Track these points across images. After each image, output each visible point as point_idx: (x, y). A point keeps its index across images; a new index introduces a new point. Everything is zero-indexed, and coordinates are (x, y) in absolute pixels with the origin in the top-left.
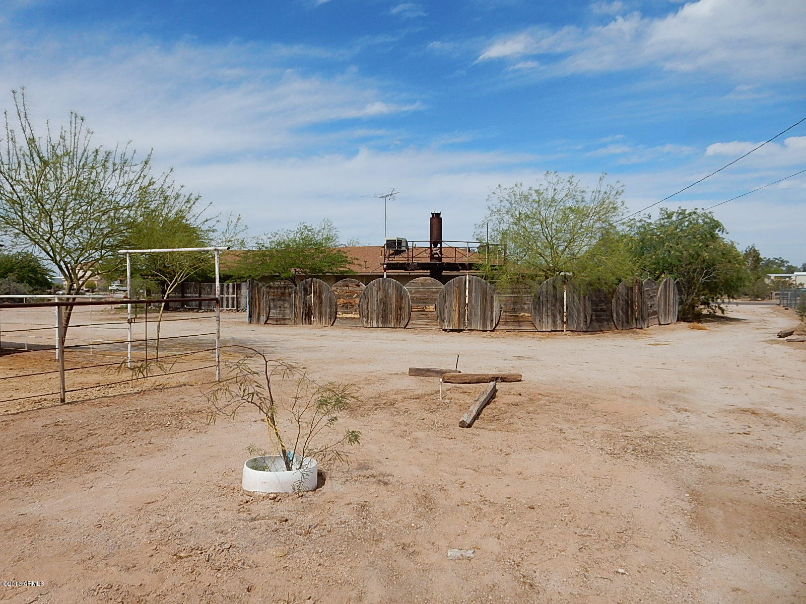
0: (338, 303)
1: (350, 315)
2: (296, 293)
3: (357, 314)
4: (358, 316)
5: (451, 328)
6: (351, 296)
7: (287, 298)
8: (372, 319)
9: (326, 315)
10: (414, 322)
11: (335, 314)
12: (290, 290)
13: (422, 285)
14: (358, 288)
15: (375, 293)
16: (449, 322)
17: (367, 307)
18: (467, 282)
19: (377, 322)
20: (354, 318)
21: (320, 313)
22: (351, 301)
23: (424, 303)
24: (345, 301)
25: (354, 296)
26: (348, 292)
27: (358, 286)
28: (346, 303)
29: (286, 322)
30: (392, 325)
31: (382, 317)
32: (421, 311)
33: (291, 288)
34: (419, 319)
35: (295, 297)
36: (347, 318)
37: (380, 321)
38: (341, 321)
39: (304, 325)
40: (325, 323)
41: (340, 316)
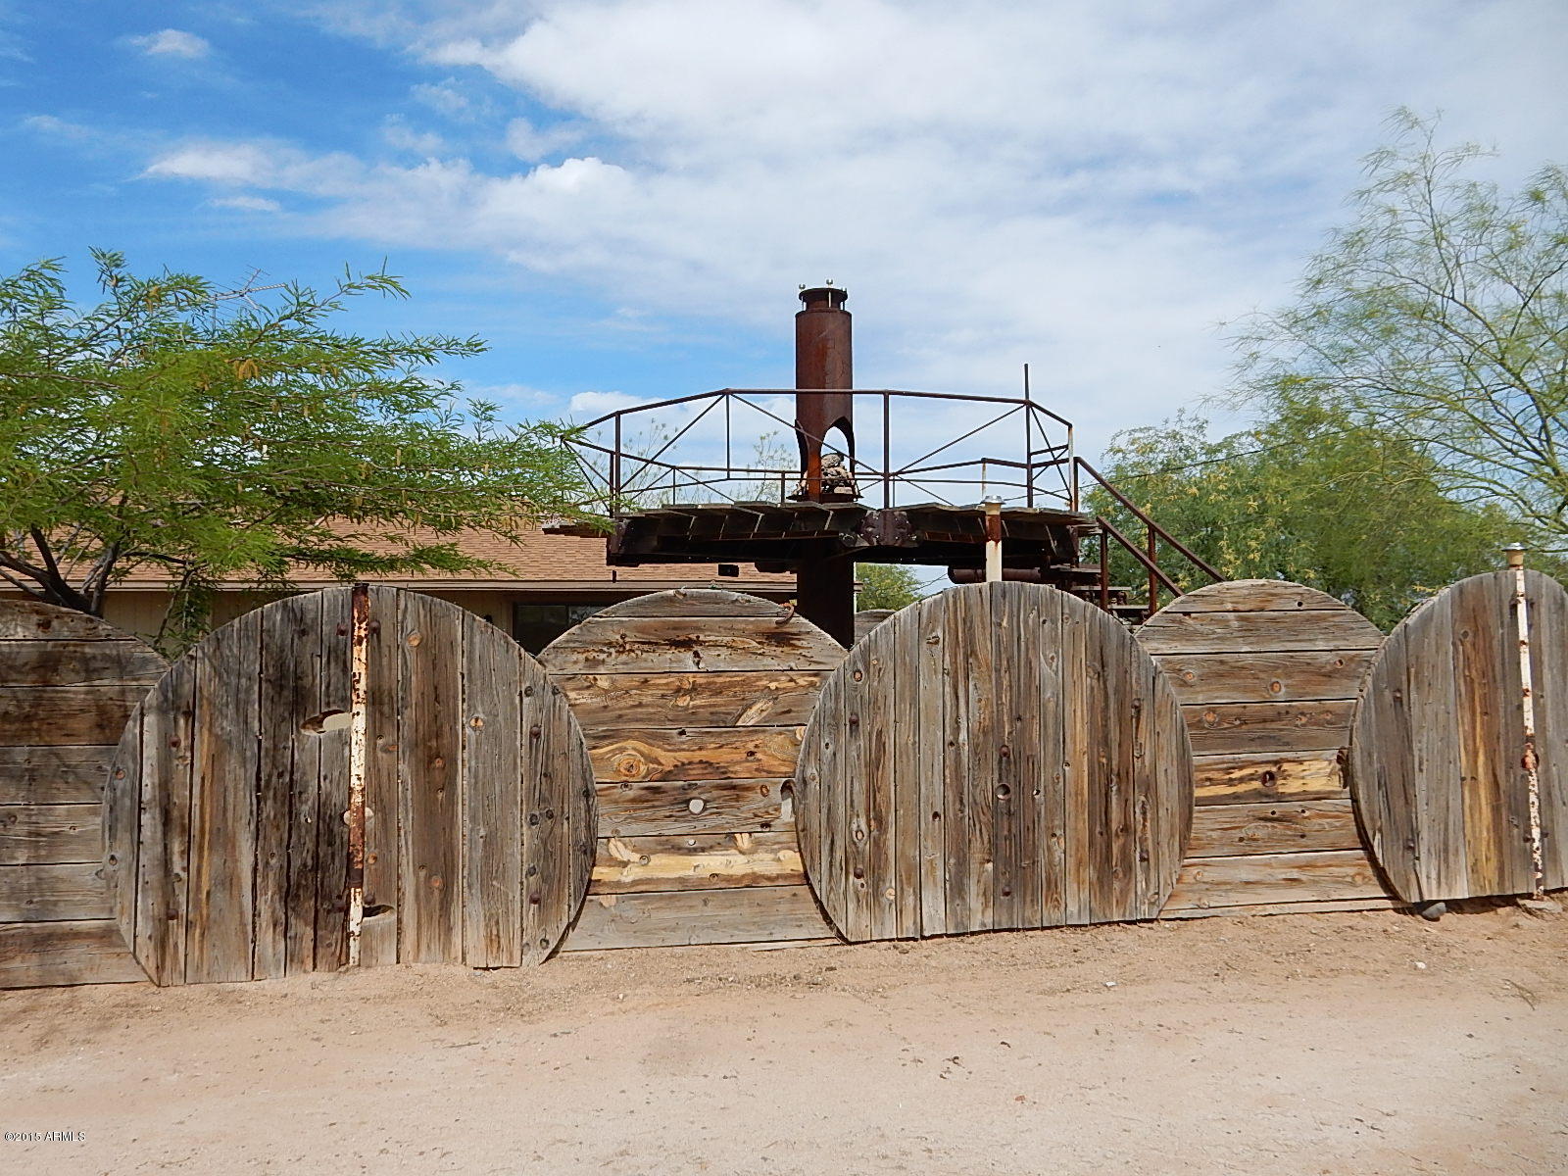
0: (600, 778)
1: (712, 863)
2: (179, 706)
3: (775, 847)
4: (791, 861)
5: (1462, 892)
6: (723, 723)
7: (79, 751)
8: (912, 877)
9: (491, 873)
10: (1210, 875)
11: (572, 862)
12: (108, 685)
13: (1249, 627)
14: (774, 659)
15: (933, 688)
16: (1444, 853)
17: (873, 790)
18: (1522, 609)
19: (956, 890)
20: (753, 881)
21: (440, 864)
22: (723, 757)
23: (1265, 741)
24: (668, 759)
25: (751, 717)
26: (694, 690)
27: (781, 638)
28: (681, 768)
30: (1075, 902)
31: (993, 853)
32: (1257, 795)
33: (121, 666)
34: (1248, 846)
35: (169, 744)
36: (686, 887)
37: (973, 889)
38: (632, 910)
39: (274, 984)
40: (493, 941)
41: (628, 875)
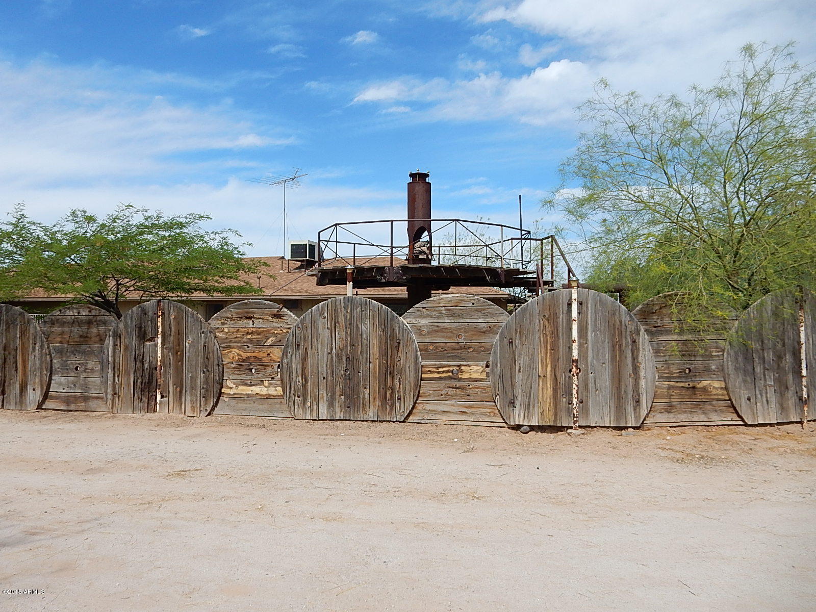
0: (226, 360)
1: (256, 390)
2: (117, 336)
3: (276, 386)
4: (280, 390)
5: (535, 423)
6: (259, 344)
7: (95, 347)
8: (316, 399)
9: (193, 388)
10: (428, 407)
11: (216, 386)
12: (102, 328)
13: (450, 313)
14: (277, 323)
15: (325, 334)
16: (528, 406)
17: (304, 368)
18: (575, 306)
19: (331, 405)
20: (268, 396)
21: (180, 384)
22: (261, 355)
23: (454, 358)
24: (244, 355)
25: (269, 342)
26: (252, 333)
27: (278, 316)
28: (248, 358)
29: (92, 404)
30: (372, 413)
31: (344, 393)
32: (450, 378)
33: (105, 323)
34: (444, 398)
35: (115, 345)
36: (249, 397)
37: (337, 404)
38: (233, 403)
39: (138, 415)
40: (193, 408)
41: (232, 392)
